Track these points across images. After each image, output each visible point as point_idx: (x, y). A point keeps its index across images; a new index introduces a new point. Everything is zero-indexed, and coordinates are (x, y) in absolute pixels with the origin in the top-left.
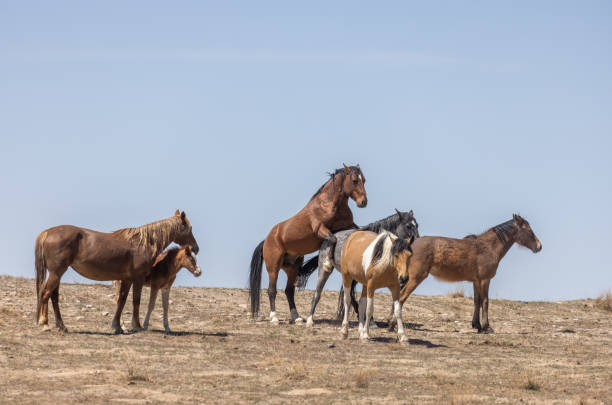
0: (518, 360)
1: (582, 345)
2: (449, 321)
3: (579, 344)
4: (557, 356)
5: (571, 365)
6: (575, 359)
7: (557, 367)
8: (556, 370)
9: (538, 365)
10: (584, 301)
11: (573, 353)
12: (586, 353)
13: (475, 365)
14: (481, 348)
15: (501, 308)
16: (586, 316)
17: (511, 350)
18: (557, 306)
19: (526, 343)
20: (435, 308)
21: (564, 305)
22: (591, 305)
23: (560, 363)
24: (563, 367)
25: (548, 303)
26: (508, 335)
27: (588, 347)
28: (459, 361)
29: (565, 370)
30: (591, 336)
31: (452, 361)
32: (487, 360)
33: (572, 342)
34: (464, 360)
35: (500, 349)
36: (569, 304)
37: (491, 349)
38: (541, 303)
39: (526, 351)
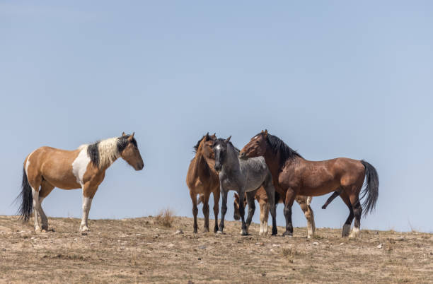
0: (87, 271)
1: (144, 257)
2: (26, 237)
3: (141, 256)
4: (122, 267)
5: (135, 275)
6: (138, 270)
7: (122, 277)
8: (121, 280)
9: (104, 275)
10: (145, 218)
11: (136, 264)
12: (147, 264)
13: (49, 276)
14: (55, 261)
15: (72, 225)
16: (147, 232)
17: (81, 262)
18: (121, 223)
19: (95, 257)
20: (15, 226)
21: (126, 222)
22: (152, 222)
23: (124, 273)
24: (127, 277)
25: (114, 221)
26: (78, 251)
27: (149, 259)
28: (35, 273)
29: (129, 279)
30: (151, 249)
31: (29, 272)
32: (59, 271)
33: (135, 255)
34: (40, 272)
35: (72, 262)
36: (132, 222)
37: (63, 261)
38: (108, 221)
39: (94, 263)
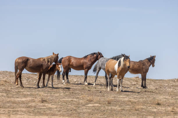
0: (155, 96)
1: (173, 92)
2: (134, 85)
3: (172, 92)
4: (166, 95)
5: (170, 98)
6: (171, 96)
7: (166, 98)
8: (165, 99)
9: (160, 98)
10: (174, 79)
11: (170, 94)
12: (174, 94)
13: (142, 98)
14: (144, 93)
15: (150, 81)
16: (174, 84)
17: (152, 93)
18: (166, 81)
19: (157, 91)
20: (131, 81)
21: (168, 80)
22: (176, 81)
23: (167, 97)
24: (168, 98)
25: (163, 80)
26: (152, 89)
27: (175, 93)
28: (137, 96)
29: (168, 99)
30: (176, 89)
31: (135, 96)
32: (145, 96)
33: (170, 91)
34: (139, 96)
35: (149, 93)
36: (169, 80)
37: (147, 93)
38: (161, 80)
39: (157, 94)
